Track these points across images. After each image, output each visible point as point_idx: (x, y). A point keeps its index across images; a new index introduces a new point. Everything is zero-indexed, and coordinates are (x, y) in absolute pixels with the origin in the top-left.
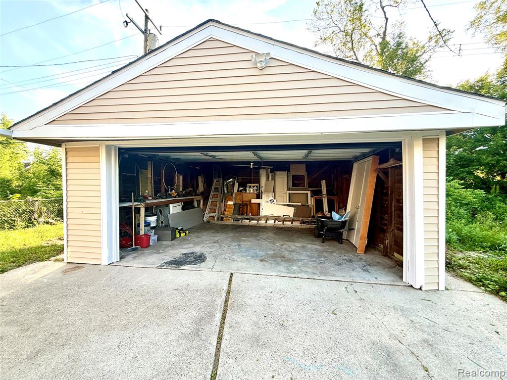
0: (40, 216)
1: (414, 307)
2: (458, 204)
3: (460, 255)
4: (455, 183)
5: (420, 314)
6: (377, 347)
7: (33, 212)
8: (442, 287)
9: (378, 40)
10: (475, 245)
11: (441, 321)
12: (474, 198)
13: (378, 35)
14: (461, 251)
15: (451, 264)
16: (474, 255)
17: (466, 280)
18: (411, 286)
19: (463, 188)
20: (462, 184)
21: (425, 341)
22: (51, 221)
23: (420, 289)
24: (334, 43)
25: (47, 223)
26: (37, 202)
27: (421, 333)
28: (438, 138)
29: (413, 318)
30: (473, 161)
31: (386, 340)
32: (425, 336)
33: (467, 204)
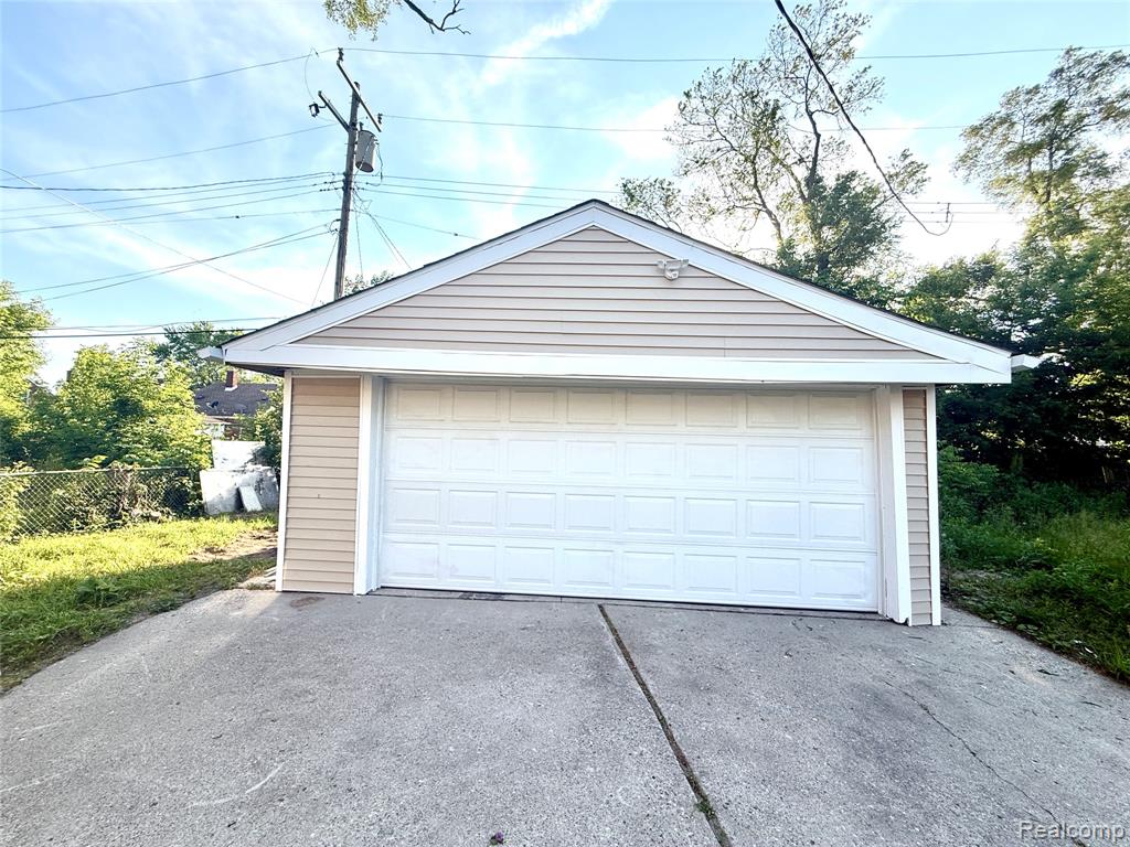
0: (133, 505)
1: (900, 646)
2: (955, 489)
3: (961, 576)
4: (950, 451)
5: (910, 654)
6: (859, 690)
7: (119, 493)
8: (937, 621)
9: (802, 172)
10: (983, 560)
11: (939, 661)
12: (981, 479)
13: (801, 160)
14: (962, 570)
15: (948, 589)
16: (982, 575)
17: (971, 612)
18: (892, 620)
19: (963, 461)
20: (960, 454)
21: (919, 682)
22: (154, 514)
23: (906, 624)
24: (722, 173)
25: (147, 518)
26: (129, 475)
27: (913, 675)
28: (925, 391)
29: (901, 659)
30: (978, 410)
31: (868, 681)
32: (919, 677)
33: (970, 491)
